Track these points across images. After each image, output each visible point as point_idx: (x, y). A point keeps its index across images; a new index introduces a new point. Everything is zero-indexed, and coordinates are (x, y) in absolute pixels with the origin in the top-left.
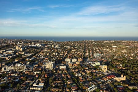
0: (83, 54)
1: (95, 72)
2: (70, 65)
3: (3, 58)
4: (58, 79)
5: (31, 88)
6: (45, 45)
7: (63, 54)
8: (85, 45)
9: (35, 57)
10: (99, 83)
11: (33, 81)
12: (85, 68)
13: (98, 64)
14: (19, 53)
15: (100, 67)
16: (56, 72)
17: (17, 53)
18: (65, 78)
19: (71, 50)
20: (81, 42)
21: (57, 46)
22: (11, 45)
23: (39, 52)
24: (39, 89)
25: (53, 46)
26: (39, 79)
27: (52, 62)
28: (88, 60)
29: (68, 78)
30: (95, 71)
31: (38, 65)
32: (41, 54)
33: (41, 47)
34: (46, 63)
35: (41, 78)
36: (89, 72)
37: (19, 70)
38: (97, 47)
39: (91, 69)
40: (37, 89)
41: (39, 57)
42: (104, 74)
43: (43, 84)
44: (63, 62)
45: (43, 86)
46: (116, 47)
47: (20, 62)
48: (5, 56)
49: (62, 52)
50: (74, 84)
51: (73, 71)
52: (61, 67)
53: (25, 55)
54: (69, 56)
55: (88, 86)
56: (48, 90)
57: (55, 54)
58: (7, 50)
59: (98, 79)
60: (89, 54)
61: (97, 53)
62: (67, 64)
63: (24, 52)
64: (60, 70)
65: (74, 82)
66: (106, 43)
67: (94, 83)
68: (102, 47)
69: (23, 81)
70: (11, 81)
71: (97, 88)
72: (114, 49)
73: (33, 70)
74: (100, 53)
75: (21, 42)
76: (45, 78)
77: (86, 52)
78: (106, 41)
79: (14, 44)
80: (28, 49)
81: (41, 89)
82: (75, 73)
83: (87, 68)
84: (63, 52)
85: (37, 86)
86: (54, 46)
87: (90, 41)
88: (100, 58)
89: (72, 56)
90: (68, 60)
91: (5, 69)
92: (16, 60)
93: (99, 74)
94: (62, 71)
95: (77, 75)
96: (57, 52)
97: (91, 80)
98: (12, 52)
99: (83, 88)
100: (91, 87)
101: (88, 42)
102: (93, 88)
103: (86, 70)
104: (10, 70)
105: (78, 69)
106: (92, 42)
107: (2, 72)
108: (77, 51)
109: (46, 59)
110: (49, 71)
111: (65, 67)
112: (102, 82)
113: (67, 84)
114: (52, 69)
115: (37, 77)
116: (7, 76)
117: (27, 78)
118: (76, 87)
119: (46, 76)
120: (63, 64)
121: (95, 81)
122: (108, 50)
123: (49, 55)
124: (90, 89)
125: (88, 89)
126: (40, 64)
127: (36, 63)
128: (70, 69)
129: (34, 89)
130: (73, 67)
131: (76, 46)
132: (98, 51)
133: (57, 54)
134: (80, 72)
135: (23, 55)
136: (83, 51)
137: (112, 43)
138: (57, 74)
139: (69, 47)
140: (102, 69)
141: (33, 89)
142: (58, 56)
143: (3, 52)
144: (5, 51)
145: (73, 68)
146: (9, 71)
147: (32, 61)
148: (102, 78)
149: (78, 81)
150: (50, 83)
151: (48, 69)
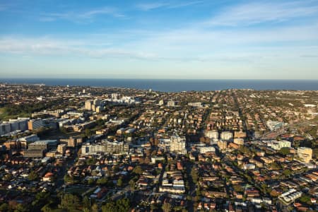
0: (241, 121)
1: (285, 163)
2: (222, 146)
3: (67, 127)
4: (208, 173)
5: (161, 190)
6: (141, 99)
7: (195, 121)
8: (236, 101)
9: (133, 127)
10: (301, 185)
11: (158, 177)
12: (258, 154)
13: (287, 144)
14: (95, 118)
15: (292, 152)
16: (197, 159)
17: (92, 118)
18: (222, 172)
19: (208, 111)
20: (224, 95)
21: (171, 104)
22: (68, 99)
23: (137, 116)
24: (178, 191)
25: (161, 103)
26: (168, 173)
27: (179, 139)
28: (257, 135)
29: (229, 174)
30: (282, 160)
31: (151, 143)
32: (143, 121)
33: (134, 104)
34: (166, 140)
35: (169, 171)
36: (270, 162)
37: (115, 153)
38: (266, 106)
39: (273, 155)
40: (173, 191)
41: (142, 126)
42: (306, 167)
43: (182, 182)
44: (202, 139)
45: (183, 185)
46: (313, 106)
47: (109, 137)
48: (69, 123)
49: (191, 117)
50: (248, 186)
51: (233, 158)
52: (204, 150)
53: (110, 122)
54: (211, 126)
55: (281, 190)
56: (198, 193)
57: (175, 120)
58: (68, 111)
59: (297, 176)
60: (255, 123)
61: (272, 120)
62: (212, 143)
63: (106, 116)
64: (203, 156)
65: (246, 181)
66: (285, 96)
67: (290, 185)
68: (279, 105)
69: (139, 176)
70: (112, 175)
71: (302, 195)
72: (310, 112)
73: (145, 155)
74: (280, 119)
75: (84, 91)
76: (181, 170)
77: (246, 118)
78: (284, 93)
79: (73, 96)
80: (111, 108)
81: (182, 191)
82: (240, 163)
83: (263, 154)
84: (193, 117)
85: (171, 185)
86: (165, 103)
87: (243, 92)
88: (283, 131)
89: (215, 125)
90: (212, 135)
91: (87, 150)
92: (99, 133)
93: (295, 166)
94: (210, 158)
95: (245, 168)
96: (179, 117)
97: (283, 178)
98: (80, 114)
99: (271, 194)
100: (288, 193)
101: (241, 94)
102: (293, 193)
103: (262, 158)
104: (98, 153)
105: (242, 154)
106: (249, 93)
107: (83, 157)
108: (224, 114)
109: (161, 131)
110: (180, 157)
111: (213, 149)
112: (309, 183)
113: (231, 185)
114: (185, 152)
115: (160, 167)
116: (98, 163)
117: (143, 170)
118: (255, 191)
119: (180, 168)
120: (205, 143)
121: (290, 180)
122: (296, 114)
123: (163, 123)
124: (287, 196)
125: (283, 195)
126: (154, 142)
127: (144, 140)
128: (225, 154)
129: (168, 190)
130: (230, 151)
131: (214, 104)
132: (274, 114)
133: (180, 121)
134: (251, 161)
135: (105, 121)
136: (237, 114)
137: (300, 96)
138: (201, 164)
139: (198, 104)
140: (301, 156)
141: (165, 190)
142: (183, 127)
143: (61, 114)
144: (65, 113)
145: (231, 153)
146: (95, 154)
147: (133, 134)
148: (304, 175)
149: (253, 180)
150: (194, 181)
151: (174, 152)
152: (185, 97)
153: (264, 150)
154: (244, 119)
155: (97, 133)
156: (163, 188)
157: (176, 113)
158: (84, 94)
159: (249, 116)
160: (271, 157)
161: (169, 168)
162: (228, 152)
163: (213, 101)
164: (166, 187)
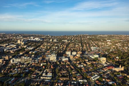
0: (81, 47)
1: (96, 64)
2: (71, 58)
3: (7, 51)
4: (63, 70)
5: (41, 78)
6: (43, 39)
7: (63, 47)
8: (81, 39)
9: (37, 50)
10: (100, 73)
11: (42, 72)
12: (85, 60)
13: (97, 56)
14: (21, 47)
15: (99, 59)
16: (60, 63)
17: (20, 47)
18: (69, 69)
19: (69, 43)
20: (77, 37)
21: (55, 40)
22: (12, 39)
23: (39, 46)
24: (49, 78)
25: (51, 40)
26: (47, 70)
27: (54, 55)
28: (87, 53)
29: (72, 69)
30: (94, 63)
31: (42, 57)
32: (42, 48)
33: (40, 41)
34: (49, 56)
35: (47, 69)
36: (90, 63)
37: (26, 62)
38: (92, 41)
39: (91, 61)
40: (47, 78)
41: (41, 50)
42: (103, 65)
43: (51, 74)
44: (64, 55)
45: (51, 75)
46: (110, 41)
47: (25, 55)
48: (9, 49)
49: (61, 46)
50: (79, 74)
51: (75, 63)
52: (64, 60)
53: (28, 49)
54: (69, 50)
55: (91, 75)
56: (57, 79)
57: (55, 47)
58: (10, 44)
59: (99, 69)
60: (87, 48)
61: (93, 46)
62: (68, 56)
63: (26, 46)
64: (63, 62)
65: (78, 72)
66: (100, 37)
67: (96, 73)
68: (97, 41)
69: (33, 72)
70: (22, 72)
71: (100, 77)
72: (108, 43)
73: (38, 62)
74: (97, 46)
76: (52, 69)
77: (83, 46)
78: (100, 36)
79: (14, 38)
80: (29, 43)
81: (50, 78)
82: (77, 64)
83: (87, 60)
84: (63, 46)
85: (46, 75)
86: (53, 40)
87: (85, 36)
88: (97, 51)
89: (71, 49)
90: (68, 53)
91: (13, 61)
92: (21, 53)
93: (99, 65)
94: (65, 63)
95: (79, 66)
96: (57, 46)
97: (93, 70)
98: (15, 45)
99: (87, 77)
100: (94, 77)
101: (83, 36)
102: (96, 77)
103: (86, 62)
105: (79, 61)
106: (87, 36)
107: (11, 64)
108: (75, 44)
109: (48, 52)
110: (53, 63)
111: (67, 59)
112: (103, 72)
113: (72, 74)
114: (56, 61)
115: (44, 68)
116: (17, 67)
117: (36, 69)
118: (81, 76)
119: (52, 67)
120: (65, 56)
121: (96, 71)
122: (103, 44)
123: (50, 49)
124: (93, 78)
125: (92, 78)
126: (44, 57)
127: (40, 56)
128: (72, 61)
129: (45, 78)
130: (75, 59)
131: (72, 40)
132: (94, 44)
133: (57, 48)
134: (82, 63)
135: (25, 48)
136: (80, 44)
137: (105, 37)
138: (61, 66)
139: (66, 41)
140: (101, 61)
141: (43, 78)
142: (58, 50)
143: (6, 46)
144: (8, 45)
145: (75, 60)
146: (17, 63)
147: (35, 54)
148: (102, 69)
149: (81, 72)
150: (57, 73)
151: (52, 61)
152: (61, 38)
153: (88, 59)
154: (82, 46)
155: (20, 53)
156: (42, 77)
157: (56, 44)
158: (20, 37)
159: (84, 45)
160: (90, 62)
161: (48, 68)
162: (73, 60)
163: (72, 39)
164: (44, 76)
